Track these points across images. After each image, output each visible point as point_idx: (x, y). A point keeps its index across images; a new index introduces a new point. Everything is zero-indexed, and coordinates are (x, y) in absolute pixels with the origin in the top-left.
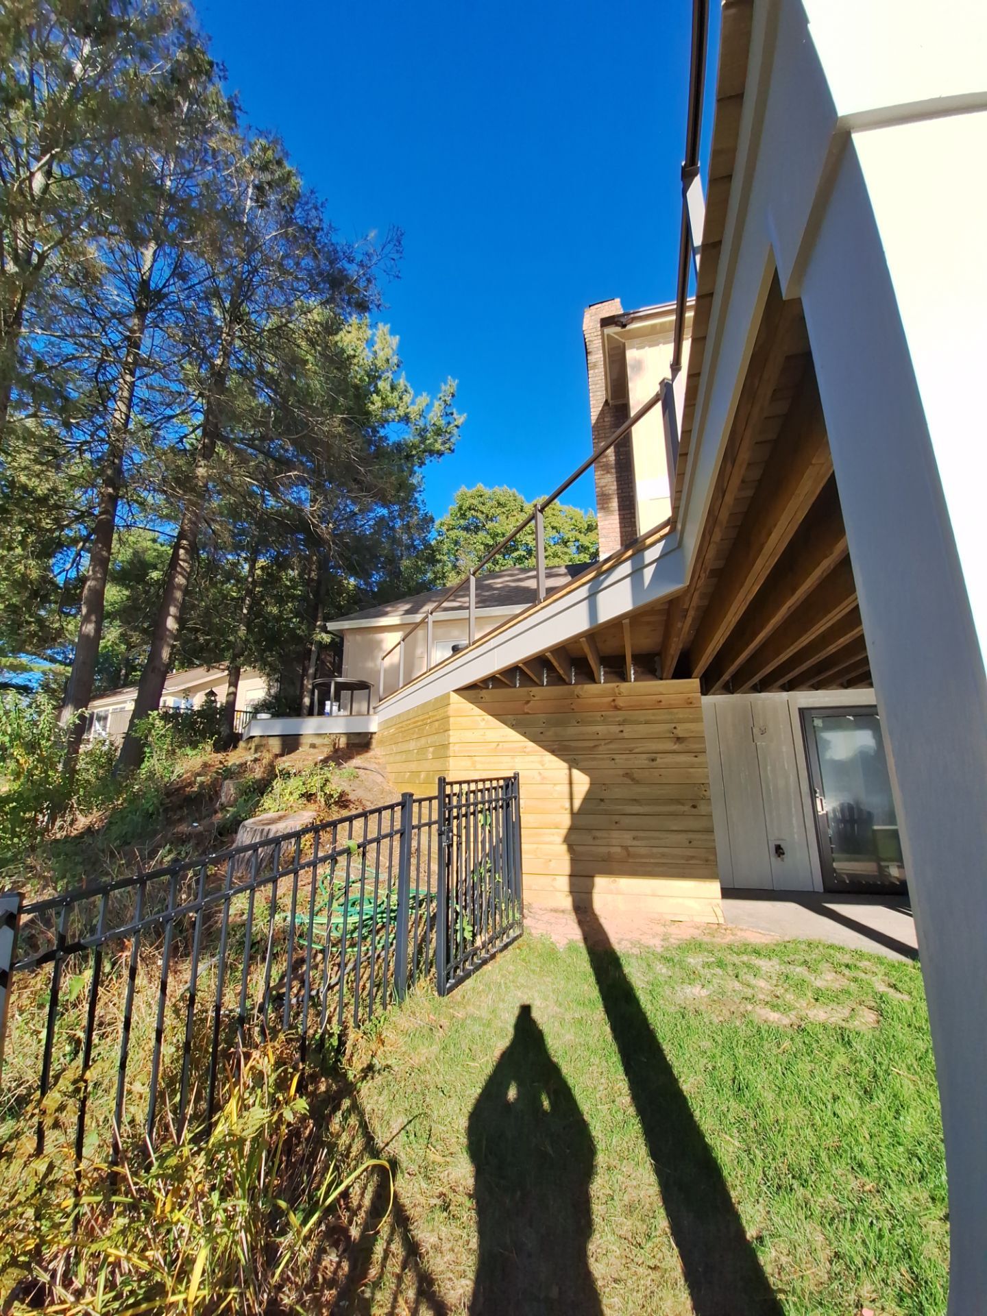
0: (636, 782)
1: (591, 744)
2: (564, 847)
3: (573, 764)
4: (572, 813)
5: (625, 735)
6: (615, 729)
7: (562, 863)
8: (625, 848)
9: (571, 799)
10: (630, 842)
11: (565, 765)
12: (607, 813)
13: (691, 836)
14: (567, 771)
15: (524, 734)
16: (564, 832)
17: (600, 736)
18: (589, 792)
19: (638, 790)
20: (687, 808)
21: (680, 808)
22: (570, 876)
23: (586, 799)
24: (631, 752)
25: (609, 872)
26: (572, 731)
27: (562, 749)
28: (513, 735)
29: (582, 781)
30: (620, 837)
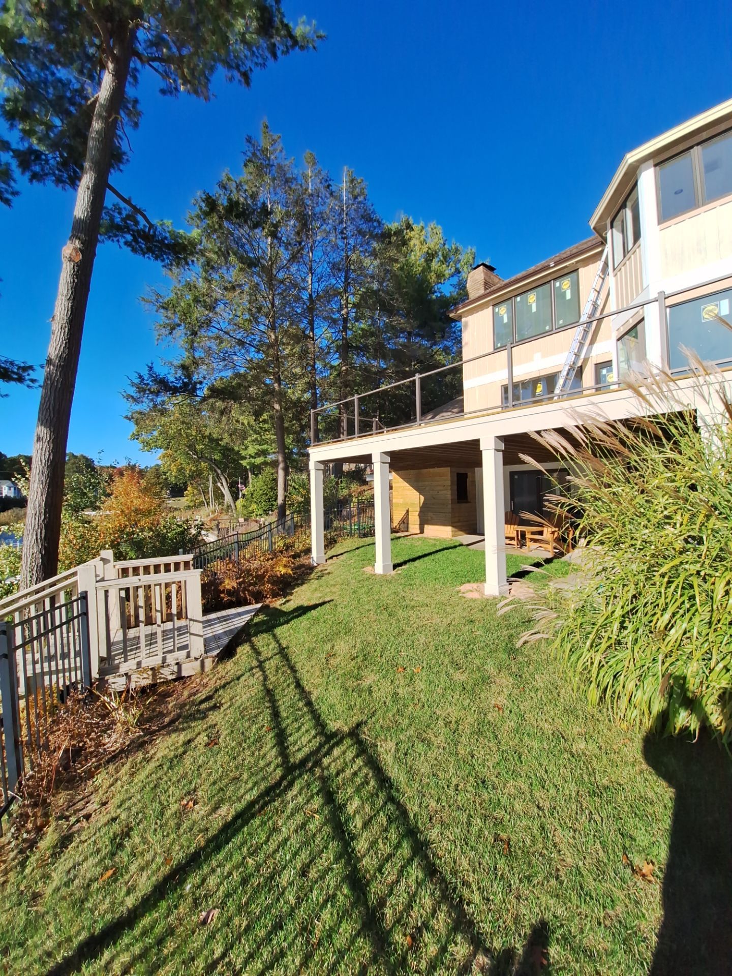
0: (434, 499)
1: (424, 488)
2: (418, 517)
3: (420, 493)
4: (420, 508)
5: (432, 485)
6: (430, 483)
7: (418, 521)
8: (432, 518)
9: (420, 503)
10: (432, 516)
11: (418, 494)
12: (428, 508)
13: (445, 514)
14: (419, 496)
15: (409, 484)
16: (418, 513)
17: (426, 485)
18: (424, 502)
19: (435, 501)
21: (444, 506)
22: (420, 524)
23: (423, 504)
24: (433, 490)
25: (428, 524)
26: (420, 484)
27: (417, 489)
28: (407, 485)
29: (422, 498)
30: (430, 514)
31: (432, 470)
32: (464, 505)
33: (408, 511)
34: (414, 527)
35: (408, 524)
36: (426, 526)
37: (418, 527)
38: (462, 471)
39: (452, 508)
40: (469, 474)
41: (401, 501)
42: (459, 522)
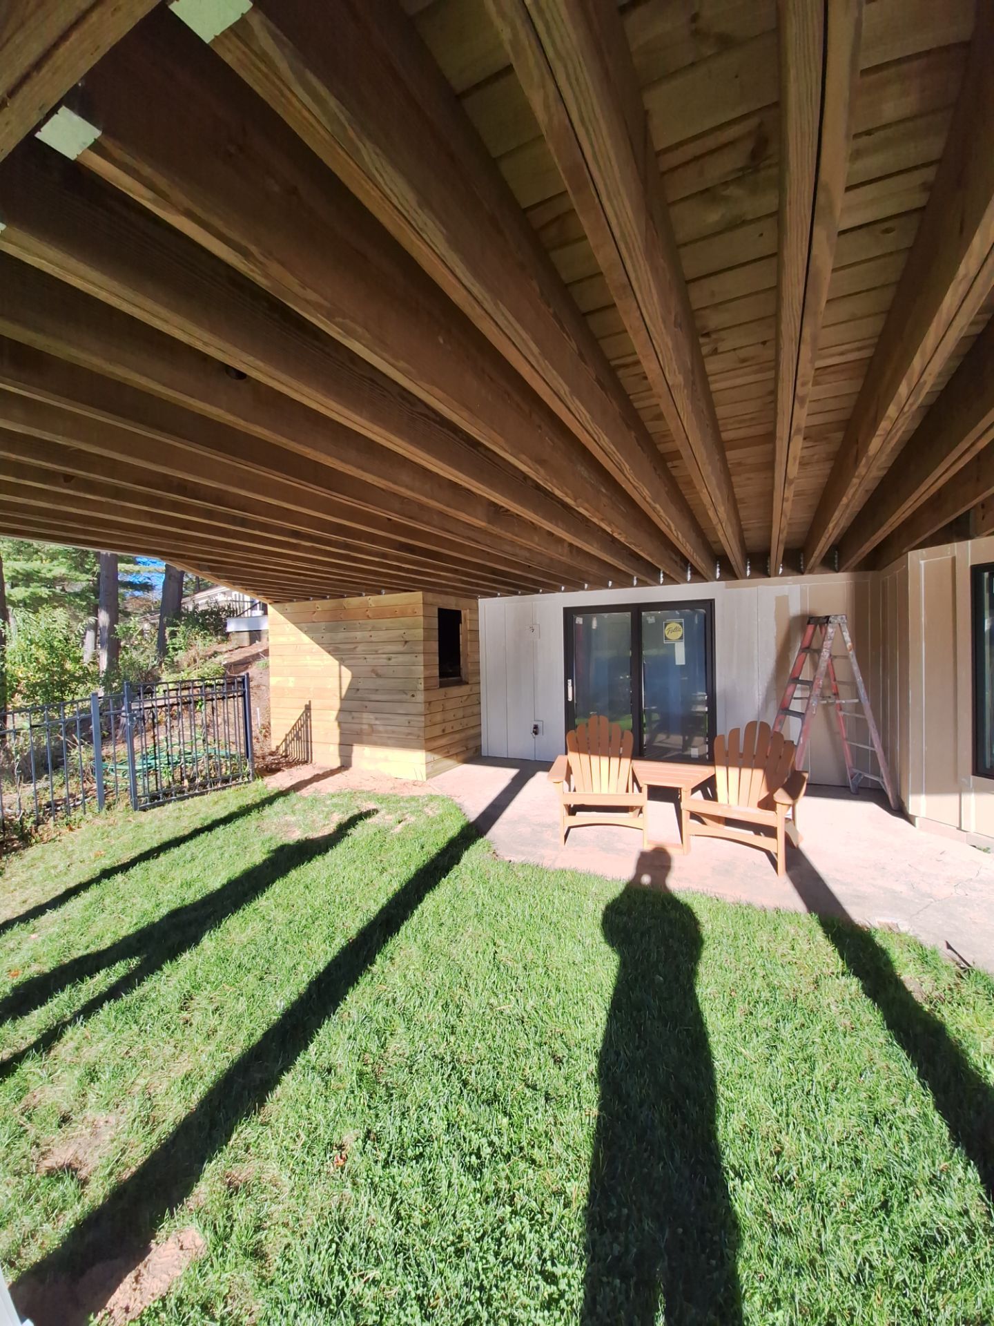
0: (378, 676)
1: (352, 646)
2: (336, 724)
3: (342, 661)
4: (341, 700)
5: (373, 639)
6: (367, 634)
7: (335, 735)
8: (371, 725)
9: (341, 688)
10: (373, 722)
11: (337, 663)
12: (362, 700)
13: (409, 718)
14: (338, 668)
15: (312, 638)
16: (334, 713)
17: (358, 640)
18: (351, 684)
19: (380, 682)
20: (408, 697)
21: (404, 697)
22: (340, 744)
23: (349, 689)
24: (376, 652)
25: (361, 742)
26: (341, 636)
27: (335, 650)
28: (306, 639)
29: (347, 675)
30: (368, 718)
31: (372, 600)
32: (455, 691)
33: (308, 708)
34: (326, 753)
35: (308, 741)
36: (357, 749)
37: (334, 749)
38: (451, 603)
39: (429, 703)
40: (465, 614)
41: (291, 682)
42: (444, 734)
